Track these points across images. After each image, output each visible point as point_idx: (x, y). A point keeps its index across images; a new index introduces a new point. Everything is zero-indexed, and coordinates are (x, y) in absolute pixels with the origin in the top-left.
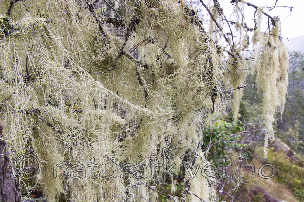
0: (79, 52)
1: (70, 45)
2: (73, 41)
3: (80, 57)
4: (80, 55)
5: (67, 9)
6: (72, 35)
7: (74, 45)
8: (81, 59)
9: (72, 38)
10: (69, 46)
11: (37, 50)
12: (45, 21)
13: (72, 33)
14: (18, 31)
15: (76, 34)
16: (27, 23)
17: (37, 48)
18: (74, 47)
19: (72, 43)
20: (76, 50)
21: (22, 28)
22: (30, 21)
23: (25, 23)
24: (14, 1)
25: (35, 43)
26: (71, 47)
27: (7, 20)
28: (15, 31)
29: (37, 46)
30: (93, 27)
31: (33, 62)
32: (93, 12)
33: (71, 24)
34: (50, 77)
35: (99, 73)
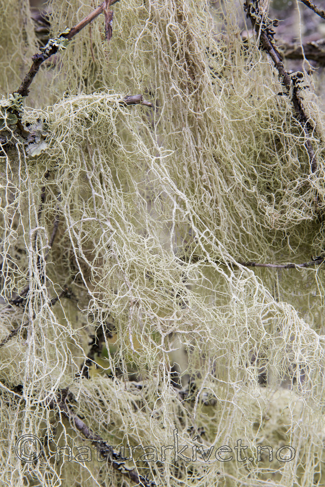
0: (218, 195)
1: (190, 170)
2: (201, 159)
3: (221, 211)
4: (220, 205)
5: (186, 49)
6: (199, 135)
7: (204, 171)
8: (223, 220)
9: (199, 146)
10: (188, 175)
11: (94, 197)
12: (122, 103)
13: (200, 132)
14: (44, 142)
15: (212, 133)
16: (71, 116)
17: (93, 191)
18: (202, 179)
19: (197, 166)
20: (210, 187)
21: (54, 131)
22: (80, 109)
23: (65, 115)
24: (45, 55)
25: (88, 175)
26: (194, 177)
27: (16, 112)
28: (32, 143)
29: (93, 184)
30: (271, 101)
31: (78, 238)
32: (272, 51)
33: (197, 99)
34: (130, 289)
35: (283, 266)
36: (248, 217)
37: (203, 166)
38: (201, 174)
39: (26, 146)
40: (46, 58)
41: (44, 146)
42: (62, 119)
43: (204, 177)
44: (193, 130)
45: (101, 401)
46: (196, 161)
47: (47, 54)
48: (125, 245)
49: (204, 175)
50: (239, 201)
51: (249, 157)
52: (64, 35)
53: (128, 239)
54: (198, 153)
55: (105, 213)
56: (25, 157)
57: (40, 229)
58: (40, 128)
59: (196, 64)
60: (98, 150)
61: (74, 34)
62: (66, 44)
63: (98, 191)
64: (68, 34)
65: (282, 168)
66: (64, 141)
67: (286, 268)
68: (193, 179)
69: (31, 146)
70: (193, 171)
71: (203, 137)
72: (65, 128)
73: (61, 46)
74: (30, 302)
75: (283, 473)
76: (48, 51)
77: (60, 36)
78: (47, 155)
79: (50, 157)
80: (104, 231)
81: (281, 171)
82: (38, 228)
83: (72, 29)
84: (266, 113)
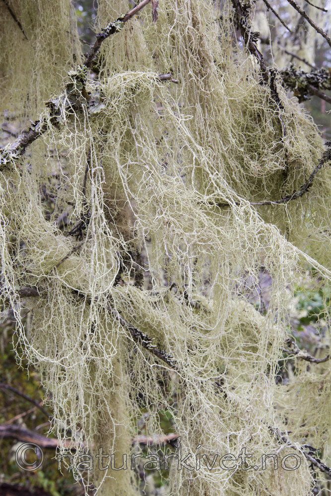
1: (200, 134)
2: (207, 126)
3: (220, 164)
4: (219, 160)
6: (206, 109)
7: (210, 136)
8: (221, 170)
9: (206, 117)
11: (137, 147)
12: (158, 79)
13: (207, 107)
14: (102, 103)
15: (216, 108)
16: (122, 85)
17: (136, 143)
18: (208, 140)
19: (205, 131)
20: (213, 147)
21: (109, 96)
22: (128, 81)
23: (118, 85)
24: (106, 34)
25: (132, 131)
26: (202, 139)
27: (82, 81)
28: (92, 106)
29: (136, 138)
30: (254, 89)
31: (125, 177)
32: (256, 52)
33: (206, 83)
34: (164, 213)
35: (261, 204)
36: (236, 170)
37: (209, 132)
38: (208, 137)
39: (88, 108)
40: (107, 36)
41: (103, 106)
42: (115, 87)
43: (210, 139)
44: (202, 106)
45: (131, 301)
46: (204, 128)
47: (108, 33)
48: (159, 182)
49: (210, 138)
50: (231, 159)
51: (239, 127)
52: (120, 19)
53: (161, 178)
54: (206, 122)
55: (145, 159)
56: (88, 115)
57: (98, 169)
58: (98, 96)
59: (206, 57)
60: (139, 114)
61: (127, 19)
62: (122, 26)
63: (139, 143)
64: (123, 18)
65: (262, 135)
66: (117, 103)
67: (263, 204)
68: (201, 141)
69: (91, 108)
70: (202, 135)
71: (209, 111)
72: (118, 94)
73: (118, 28)
74: (93, 221)
75: (259, 347)
76: (108, 31)
77: (118, 20)
78: (104, 113)
79: (106, 115)
80: (144, 172)
81: (261, 137)
82: (97, 167)
83: (126, 15)
84: (251, 96)
